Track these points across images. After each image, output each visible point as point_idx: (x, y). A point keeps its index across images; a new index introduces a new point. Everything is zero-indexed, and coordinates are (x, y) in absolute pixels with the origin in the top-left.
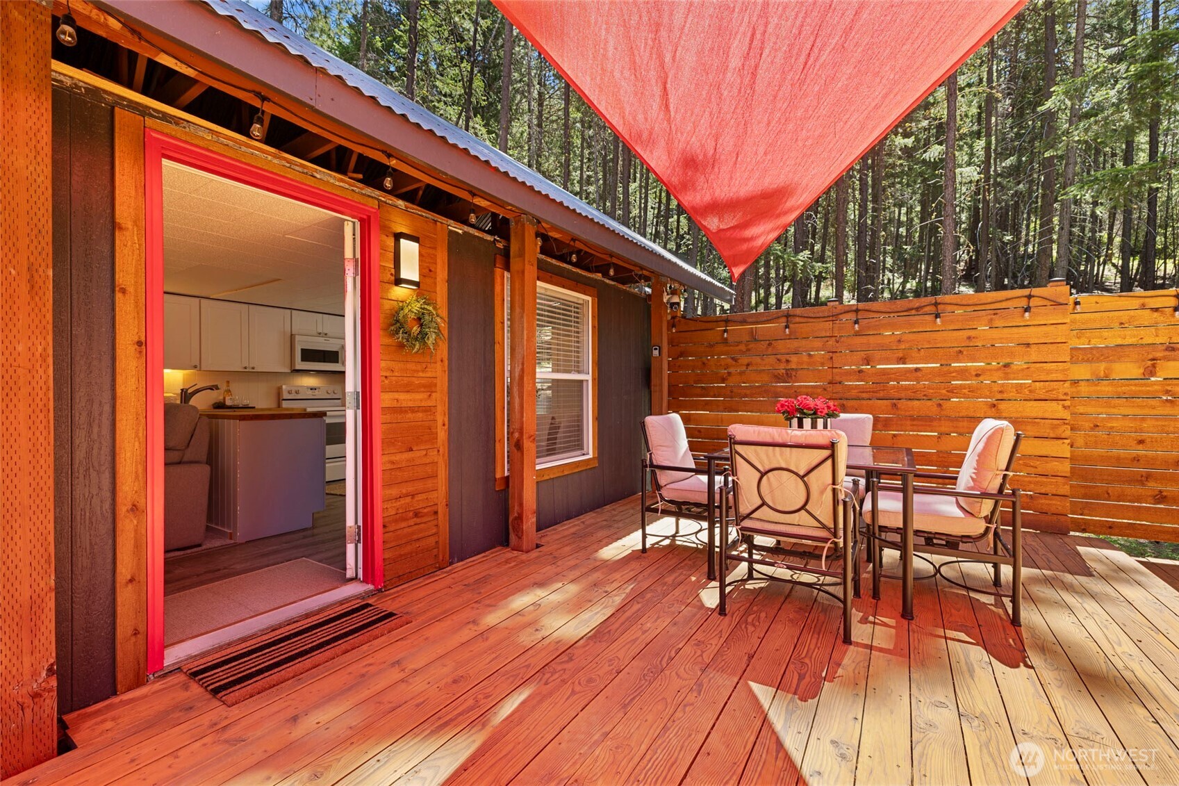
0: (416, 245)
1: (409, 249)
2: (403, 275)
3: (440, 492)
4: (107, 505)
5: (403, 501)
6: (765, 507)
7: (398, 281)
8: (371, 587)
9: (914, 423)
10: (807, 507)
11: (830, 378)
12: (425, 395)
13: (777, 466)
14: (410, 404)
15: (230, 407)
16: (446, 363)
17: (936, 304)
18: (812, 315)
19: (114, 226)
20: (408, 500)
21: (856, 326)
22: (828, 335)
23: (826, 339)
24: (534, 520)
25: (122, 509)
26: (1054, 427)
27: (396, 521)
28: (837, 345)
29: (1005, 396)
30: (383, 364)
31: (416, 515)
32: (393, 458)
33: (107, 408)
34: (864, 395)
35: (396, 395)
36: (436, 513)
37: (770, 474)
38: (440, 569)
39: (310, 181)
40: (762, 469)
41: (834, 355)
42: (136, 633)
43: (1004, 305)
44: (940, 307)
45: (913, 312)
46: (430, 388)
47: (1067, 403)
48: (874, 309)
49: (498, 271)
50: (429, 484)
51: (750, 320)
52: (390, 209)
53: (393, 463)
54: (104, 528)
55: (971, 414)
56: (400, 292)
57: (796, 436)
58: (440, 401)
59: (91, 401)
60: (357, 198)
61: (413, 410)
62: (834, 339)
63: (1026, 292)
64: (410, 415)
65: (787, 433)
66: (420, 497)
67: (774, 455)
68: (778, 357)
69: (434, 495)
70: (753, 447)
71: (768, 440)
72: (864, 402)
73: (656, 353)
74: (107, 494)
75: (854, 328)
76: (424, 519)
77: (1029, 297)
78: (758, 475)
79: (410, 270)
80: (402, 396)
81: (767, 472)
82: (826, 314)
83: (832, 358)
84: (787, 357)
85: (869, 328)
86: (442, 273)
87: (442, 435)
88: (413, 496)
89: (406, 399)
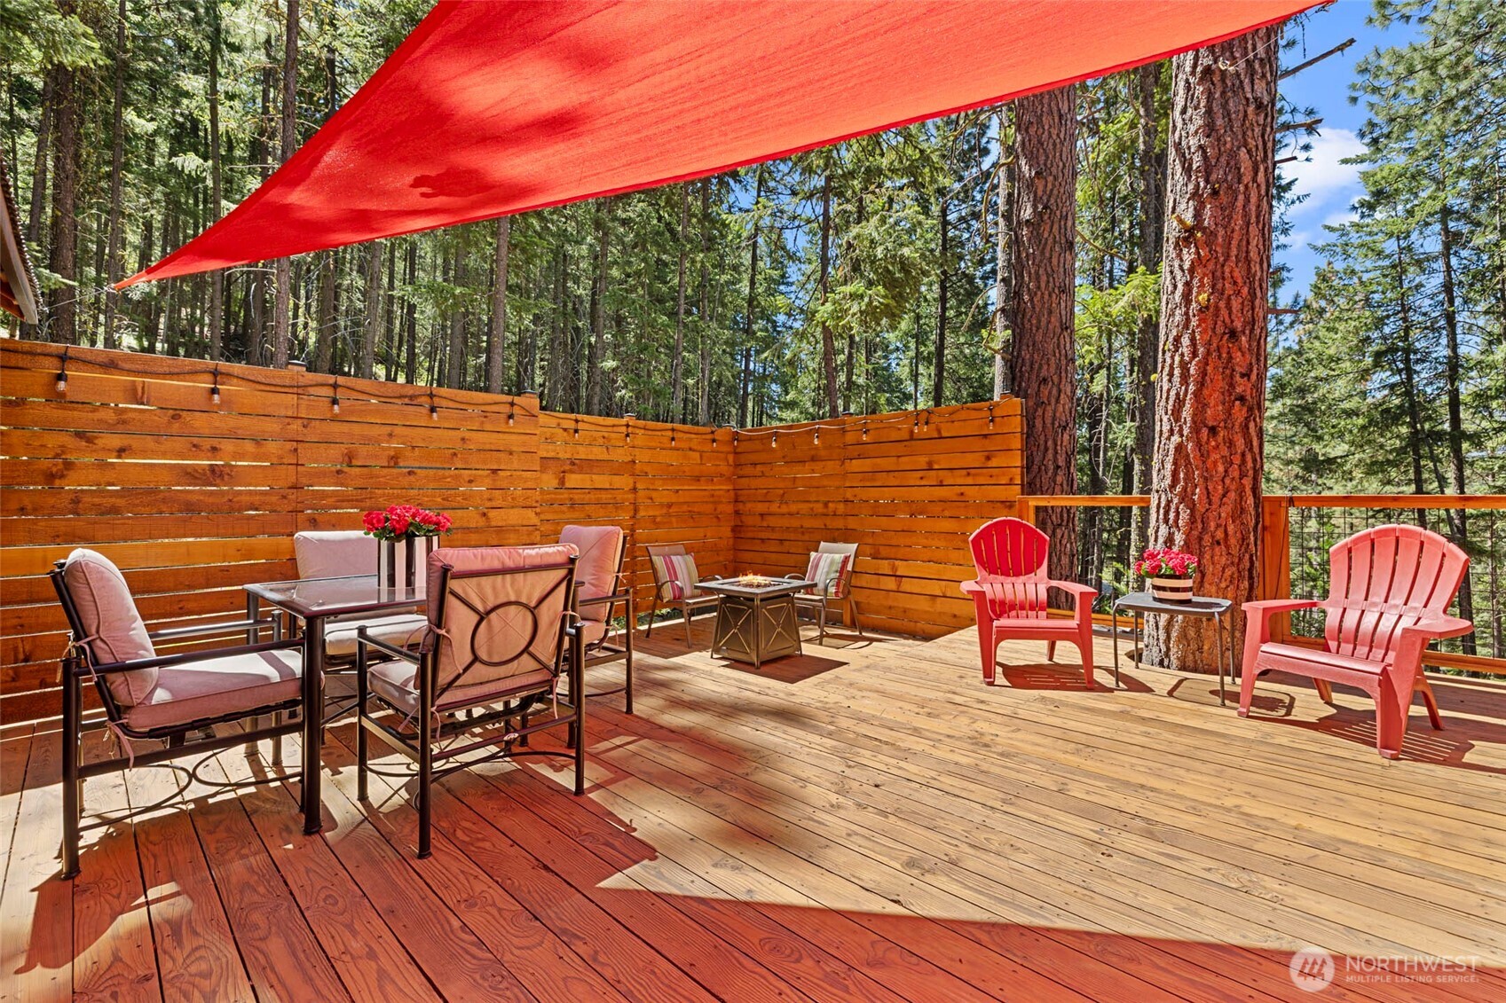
6: (477, 665)
10: (531, 649)
11: (293, 479)
13: (504, 600)
18: (263, 380)
21: (336, 407)
22: (290, 414)
23: (287, 420)
26: (530, 534)
28: (305, 431)
29: (494, 504)
37: (493, 615)
40: (480, 608)
47: (538, 510)
51: (127, 366)
55: (465, 525)
57: (530, 556)
62: (300, 421)
63: (509, 398)
65: (520, 555)
67: (504, 586)
68: (195, 441)
70: (475, 580)
71: (496, 565)
75: (332, 410)
77: (512, 404)
78: (475, 618)
81: (489, 613)
82: (287, 382)
83: (296, 450)
84: (215, 442)
85: (352, 412)
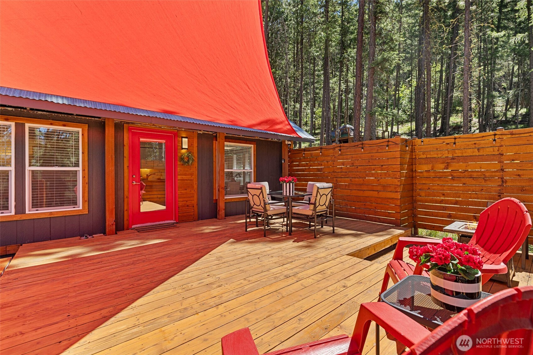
0: (187, 139)
1: (185, 140)
2: (183, 147)
3: (195, 202)
4: (123, 196)
5: (184, 202)
7: (182, 149)
8: (175, 221)
9: (357, 186)
12: (191, 176)
14: (186, 178)
15: (162, 180)
16: (197, 168)
17: (362, 144)
18: (328, 148)
19: (124, 145)
20: (185, 202)
23: (332, 157)
24: (224, 211)
25: (125, 197)
26: (395, 188)
27: (182, 207)
28: (335, 158)
29: (382, 177)
30: (178, 169)
31: (188, 206)
32: (181, 191)
33: (123, 179)
34: (342, 176)
35: (182, 176)
36: (194, 206)
37: (254, 196)
38: (195, 221)
39: (160, 129)
41: (334, 162)
42: (127, 220)
43: (381, 144)
44: (364, 145)
45: (356, 147)
46: (192, 175)
48: (345, 146)
49: (214, 142)
50: (192, 199)
52: (180, 131)
53: (181, 193)
54: (122, 200)
56: (183, 151)
58: (195, 178)
59: (120, 177)
60: (172, 130)
61: (186, 180)
64: (186, 181)
66: (189, 202)
69: (193, 202)
72: (343, 179)
73: (283, 161)
74: (123, 194)
76: (190, 208)
78: (252, 196)
79: (185, 146)
80: (184, 176)
82: (332, 148)
84: (321, 163)
86: (195, 145)
87: (195, 186)
88: (187, 201)
89: (184, 177)
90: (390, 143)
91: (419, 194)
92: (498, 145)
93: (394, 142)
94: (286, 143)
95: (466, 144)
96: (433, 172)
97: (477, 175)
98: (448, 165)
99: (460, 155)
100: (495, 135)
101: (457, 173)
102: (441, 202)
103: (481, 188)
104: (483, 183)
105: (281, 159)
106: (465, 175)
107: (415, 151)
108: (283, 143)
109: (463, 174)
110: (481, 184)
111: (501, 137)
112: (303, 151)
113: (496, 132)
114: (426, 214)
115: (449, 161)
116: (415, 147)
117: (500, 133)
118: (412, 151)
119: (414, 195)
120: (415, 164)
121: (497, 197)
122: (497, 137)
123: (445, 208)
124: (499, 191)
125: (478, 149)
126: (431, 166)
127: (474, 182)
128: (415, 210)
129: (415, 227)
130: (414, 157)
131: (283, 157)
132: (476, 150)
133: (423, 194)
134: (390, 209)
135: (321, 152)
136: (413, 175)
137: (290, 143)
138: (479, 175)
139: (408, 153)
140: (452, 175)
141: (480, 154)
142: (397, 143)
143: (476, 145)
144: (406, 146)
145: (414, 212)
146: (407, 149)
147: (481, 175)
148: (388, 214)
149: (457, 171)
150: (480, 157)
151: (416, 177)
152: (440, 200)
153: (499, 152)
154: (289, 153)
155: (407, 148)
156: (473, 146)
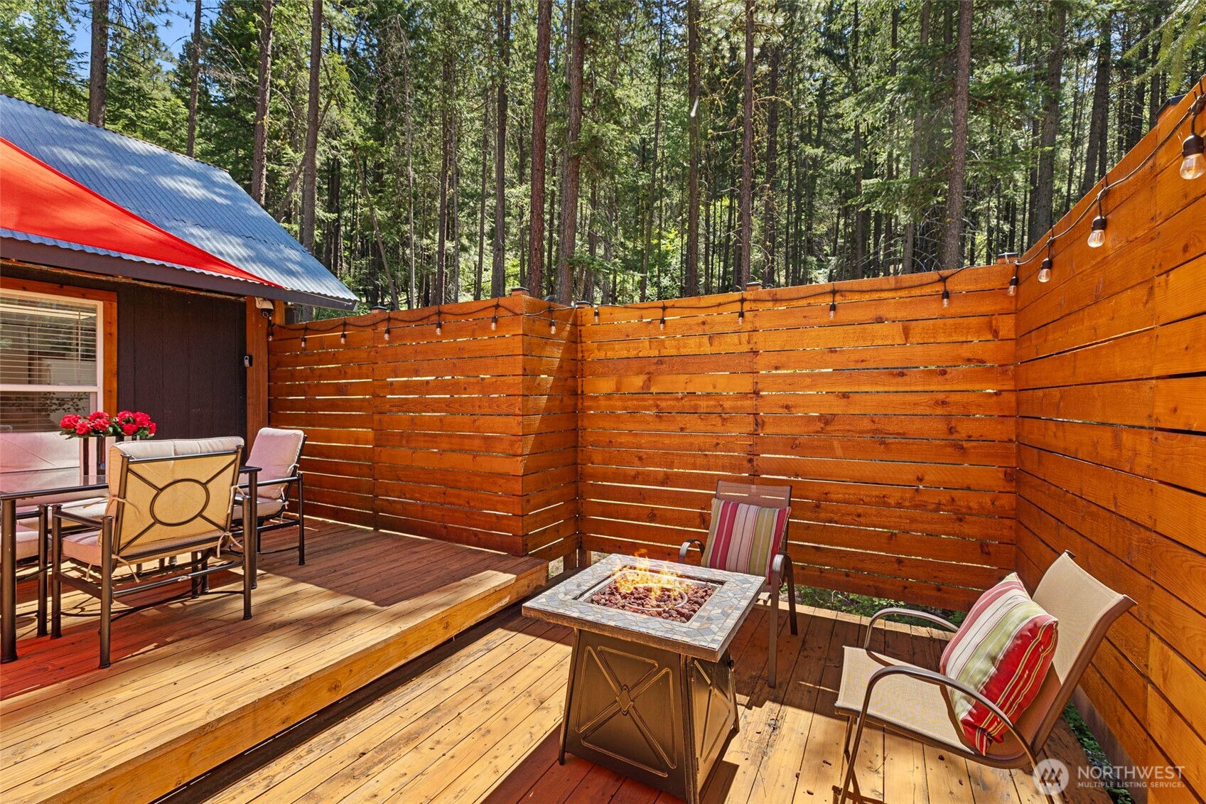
9: (427, 438)
11: (372, 390)
17: (439, 313)
21: (387, 336)
22: (371, 345)
23: (370, 349)
26: (512, 444)
28: (377, 355)
34: (393, 409)
44: (443, 315)
45: (425, 322)
62: (374, 349)
73: (247, 363)
75: (385, 338)
77: (497, 307)
83: (373, 369)
85: (396, 338)
90: (502, 312)
91: (590, 457)
92: (749, 327)
93: (508, 307)
94: (258, 306)
95: (686, 324)
96: (620, 399)
97: (707, 407)
98: (649, 380)
99: (674, 352)
100: (743, 301)
101: (667, 400)
102: (634, 479)
103: (715, 441)
104: (719, 428)
105: (243, 352)
106: (683, 406)
107: (583, 339)
108: (248, 306)
109: (681, 403)
110: (716, 429)
111: (754, 306)
112: (303, 332)
113: (747, 295)
114: (606, 510)
115: (652, 368)
116: (583, 328)
117: (752, 298)
118: (575, 339)
119: (579, 461)
120: (582, 376)
121: (745, 463)
122: (747, 306)
123: (641, 496)
124: (749, 448)
125: (710, 338)
126: (614, 382)
127: (701, 426)
128: (580, 501)
129: (580, 548)
130: (580, 355)
131: (249, 350)
132: (706, 339)
133: (597, 457)
134: (499, 506)
135: (344, 336)
136: (576, 404)
137: (269, 306)
138: (711, 407)
139: (559, 345)
140: (657, 406)
141: (715, 350)
142: (518, 312)
143: (706, 327)
144: (551, 324)
145: (580, 505)
146: (553, 332)
147: (715, 406)
148: (494, 519)
149: (667, 396)
150: (714, 358)
151: (583, 410)
152: (633, 473)
153: (751, 346)
154: (268, 337)
155: (553, 328)
156: (700, 330)
